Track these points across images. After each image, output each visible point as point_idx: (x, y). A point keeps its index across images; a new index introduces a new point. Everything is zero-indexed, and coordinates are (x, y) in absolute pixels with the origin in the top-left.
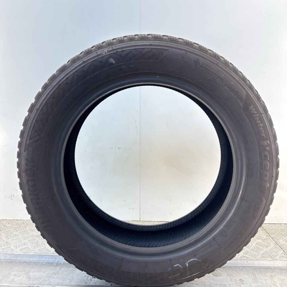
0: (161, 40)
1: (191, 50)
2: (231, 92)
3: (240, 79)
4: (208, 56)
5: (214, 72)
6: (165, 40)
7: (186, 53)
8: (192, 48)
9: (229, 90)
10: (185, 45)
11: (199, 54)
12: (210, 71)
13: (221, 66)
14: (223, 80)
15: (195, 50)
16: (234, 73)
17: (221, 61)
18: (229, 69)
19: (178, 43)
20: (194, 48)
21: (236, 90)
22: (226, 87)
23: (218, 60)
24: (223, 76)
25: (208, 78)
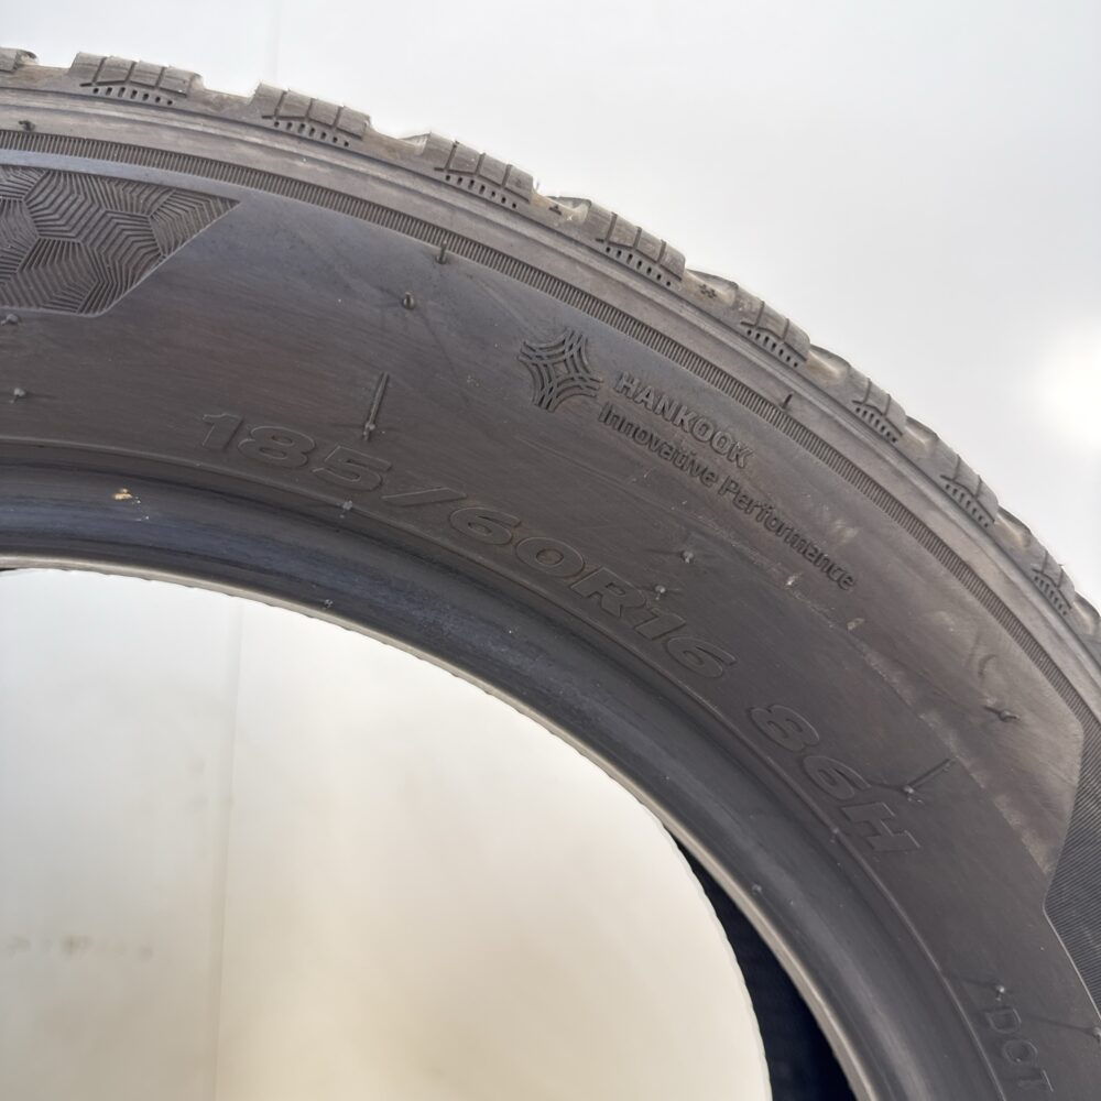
0: (164, 98)
1: (495, 228)
2: (932, 719)
3: (1016, 578)
4: (688, 314)
5: (747, 487)
6: (210, 110)
7: (442, 260)
8: (513, 212)
9: (908, 693)
10: (441, 176)
11: (585, 282)
12: (707, 476)
13: (821, 431)
14: (846, 581)
15: (547, 239)
16: (953, 513)
17: (822, 382)
18: (904, 469)
19: (354, 145)
20: (537, 215)
21: (990, 702)
22: (875, 661)
23: (794, 369)
24: (850, 533)
25: (689, 555)
